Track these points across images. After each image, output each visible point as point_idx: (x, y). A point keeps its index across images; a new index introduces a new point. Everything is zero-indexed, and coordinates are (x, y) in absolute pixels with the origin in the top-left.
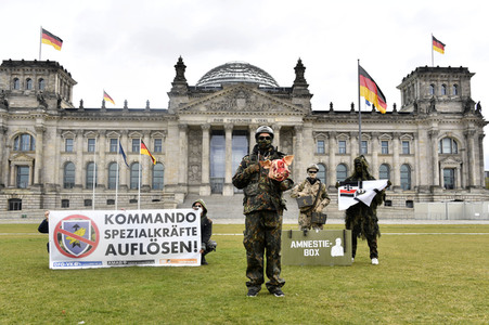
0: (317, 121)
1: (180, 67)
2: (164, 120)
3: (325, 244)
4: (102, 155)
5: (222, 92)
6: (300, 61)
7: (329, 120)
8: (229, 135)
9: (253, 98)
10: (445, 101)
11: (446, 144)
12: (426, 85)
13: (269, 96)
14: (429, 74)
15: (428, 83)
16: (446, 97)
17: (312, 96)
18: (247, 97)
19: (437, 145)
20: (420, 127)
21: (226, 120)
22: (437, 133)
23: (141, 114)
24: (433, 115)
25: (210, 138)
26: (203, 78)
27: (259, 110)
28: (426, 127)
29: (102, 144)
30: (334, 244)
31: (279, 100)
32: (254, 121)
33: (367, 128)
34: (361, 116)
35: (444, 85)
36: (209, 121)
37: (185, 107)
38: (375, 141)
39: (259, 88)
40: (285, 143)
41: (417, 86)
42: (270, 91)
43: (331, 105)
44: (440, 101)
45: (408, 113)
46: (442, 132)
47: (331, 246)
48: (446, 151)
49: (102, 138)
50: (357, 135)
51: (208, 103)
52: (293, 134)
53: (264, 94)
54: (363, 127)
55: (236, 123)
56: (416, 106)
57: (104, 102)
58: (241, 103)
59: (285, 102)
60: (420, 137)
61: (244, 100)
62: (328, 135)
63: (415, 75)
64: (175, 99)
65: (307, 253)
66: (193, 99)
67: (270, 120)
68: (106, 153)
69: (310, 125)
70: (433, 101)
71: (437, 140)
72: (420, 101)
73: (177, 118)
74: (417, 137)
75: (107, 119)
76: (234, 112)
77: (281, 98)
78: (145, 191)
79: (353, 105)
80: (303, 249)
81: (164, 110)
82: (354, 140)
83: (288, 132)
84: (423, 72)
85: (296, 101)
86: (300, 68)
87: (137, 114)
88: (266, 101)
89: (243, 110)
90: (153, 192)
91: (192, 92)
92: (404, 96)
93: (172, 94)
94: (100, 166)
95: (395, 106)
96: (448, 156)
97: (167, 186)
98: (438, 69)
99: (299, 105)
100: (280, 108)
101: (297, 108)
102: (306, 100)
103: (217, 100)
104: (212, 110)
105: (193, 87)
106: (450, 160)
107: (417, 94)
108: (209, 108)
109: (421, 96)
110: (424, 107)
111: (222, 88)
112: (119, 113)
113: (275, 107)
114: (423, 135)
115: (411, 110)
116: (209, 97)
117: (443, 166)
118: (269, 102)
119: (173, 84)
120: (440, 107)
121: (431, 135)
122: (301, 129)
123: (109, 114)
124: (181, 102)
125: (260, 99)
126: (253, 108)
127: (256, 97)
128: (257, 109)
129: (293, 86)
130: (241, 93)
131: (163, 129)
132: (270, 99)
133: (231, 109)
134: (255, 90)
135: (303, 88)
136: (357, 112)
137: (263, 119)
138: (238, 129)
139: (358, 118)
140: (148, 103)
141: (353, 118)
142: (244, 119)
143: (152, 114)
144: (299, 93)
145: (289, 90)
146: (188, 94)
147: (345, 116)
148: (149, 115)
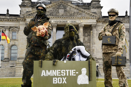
2: (18, 21)
3: (72, 73)
5: (50, 5)
9: (68, 9)
13: (77, 7)
17: (102, 7)
18: (65, 8)
21: (53, 21)
23: (4, 17)
27: (72, 16)
30: (80, 73)
31: (83, 10)
32: (69, 22)
37: (30, 13)
39: (72, 3)
40: (86, 34)
42: (78, 5)
47: (77, 75)
52: (91, 29)
53: (74, 6)
55: (59, 23)
58: (61, 11)
59: (86, 11)
61: (63, 10)
64: (23, 9)
65: (55, 81)
67: (78, 21)
69: (100, 24)
73: (25, 20)
77: (85, 9)
78: (4, 62)
79: (126, 12)
80: (52, 77)
81: (17, 15)
83: (88, 28)
85: (93, 10)
87: (1, 17)
88: (76, 11)
89: (63, 16)
90: (11, 62)
91: (34, 5)
93: (22, 6)
97: (19, 59)
100: (84, 14)
101: (93, 14)
102: (99, 10)
105: (35, 3)
113: (80, 14)
118: (77, 11)
122: (96, 26)
124: (27, 10)
125: (72, 9)
126: (68, 15)
127: (70, 8)
128: (71, 15)
129: (92, 2)
130: (61, 6)
131: (17, 26)
132: (78, 9)
133: (56, 15)
134: (69, 4)
135: (97, 3)
136: (129, 16)
137: (74, 21)
138: (60, 26)
139: (129, 20)
140: (8, 11)
141: (126, 20)
142: (63, 20)
143: (11, 17)
144: (94, 6)
145: (89, 4)
146: (32, 6)
147: (121, 19)
148: (9, 17)
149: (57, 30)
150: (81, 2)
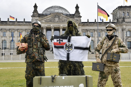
0: (83, 25)
1: (36, 7)
2: (30, 25)
4: (8, 38)
6: (77, 5)
7: (87, 25)
8: (53, 30)
9: (61, 17)
10: (128, 18)
11: (128, 33)
12: (121, 12)
13: (67, 17)
14: (123, 8)
15: (122, 12)
16: (128, 17)
17: (81, 17)
18: (59, 17)
19: (125, 33)
20: (119, 27)
21: (52, 25)
22: (125, 29)
23: (22, 23)
24: (124, 23)
25: (46, 32)
26: (44, 11)
28: (121, 27)
29: (8, 34)
32: (61, 26)
33: (100, 28)
34: (98, 24)
35: (128, 12)
36: (46, 26)
38: (103, 32)
39: (63, 14)
41: (118, 13)
42: (67, 15)
43: (88, 20)
44: (126, 18)
45: (115, 22)
46: (127, 29)
48: (128, 35)
49: (8, 32)
50: (97, 30)
51: (45, 19)
53: (65, 16)
54: (99, 27)
55: (55, 27)
56: (117, 20)
57: (8, 19)
58: (57, 19)
60: (119, 31)
62: (87, 30)
63: (117, 9)
64: (34, 18)
66: (40, 18)
68: (9, 37)
69: (80, 27)
70: (124, 18)
71: (125, 32)
72: (119, 18)
74: (118, 31)
75: (9, 25)
76: (54, 22)
77: (71, 18)
79: (95, 20)
81: (30, 22)
82: (96, 32)
84: (120, 8)
85: (76, 18)
86: (77, 7)
87: (21, 23)
88: (65, 19)
89: (58, 22)
91: (40, 15)
92: (113, 17)
93: (33, 16)
94: (8, 42)
95: (110, 20)
96: (129, 37)
98: (126, 7)
99: (77, 20)
101: (76, 21)
102: (79, 18)
103: (48, 18)
104: (46, 22)
105: (40, 14)
106: (130, 39)
107: (118, 16)
108: (46, 21)
109: (120, 16)
110: (120, 20)
111: (50, 14)
112: (14, 23)
114: (120, 30)
115: (116, 21)
116: (46, 17)
117: (127, 41)
118: (67, 19)
119: (33, 13)
120: (126, 20)
121: (123, 30)
123: (11, 23)
124: (36, 19)
125: (63, 18)
126: (61, 21)
127: (62, 17)
128: (63, 22)
129: (75, 13)
130: (57, 16)
131: (30, 28)
132: (67, 18)
133: (53, 22)
134: (61, 15)
135: (78, 14)
136: (97, 22)
137: (64, 25)
138: (56, 28)
139: (97, 24)
140: (24, 19)
141: (95, 24)
142: (58, 25)
143: (26, 23)
144: (77, 16)
145: (73, 15)
146: (39, 16)
147: (93, 24)
148: (25, 23)
149: (54, 31)
150: (69, 14)
